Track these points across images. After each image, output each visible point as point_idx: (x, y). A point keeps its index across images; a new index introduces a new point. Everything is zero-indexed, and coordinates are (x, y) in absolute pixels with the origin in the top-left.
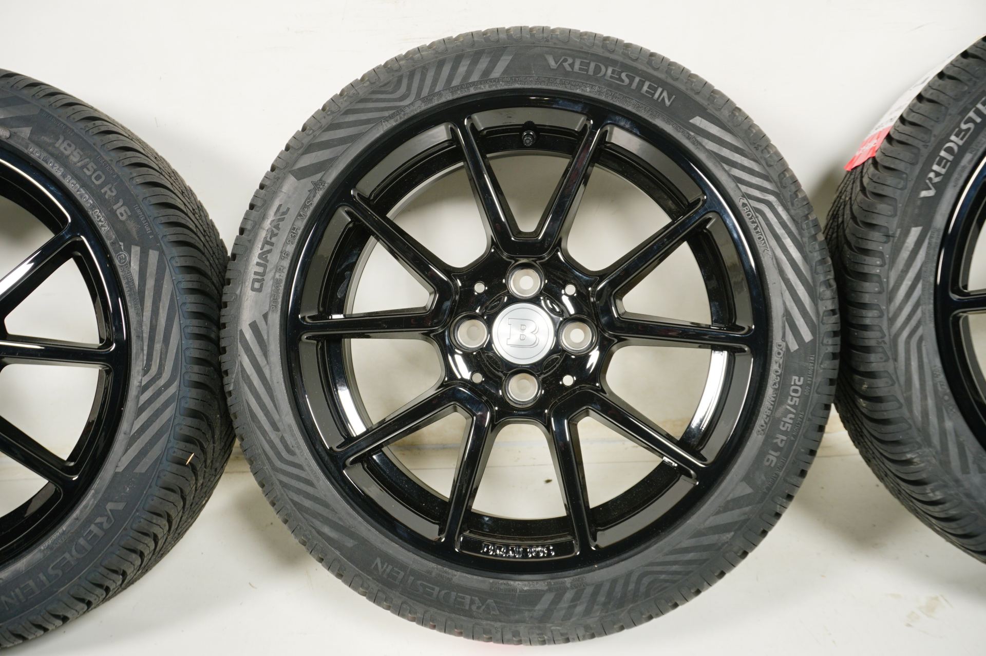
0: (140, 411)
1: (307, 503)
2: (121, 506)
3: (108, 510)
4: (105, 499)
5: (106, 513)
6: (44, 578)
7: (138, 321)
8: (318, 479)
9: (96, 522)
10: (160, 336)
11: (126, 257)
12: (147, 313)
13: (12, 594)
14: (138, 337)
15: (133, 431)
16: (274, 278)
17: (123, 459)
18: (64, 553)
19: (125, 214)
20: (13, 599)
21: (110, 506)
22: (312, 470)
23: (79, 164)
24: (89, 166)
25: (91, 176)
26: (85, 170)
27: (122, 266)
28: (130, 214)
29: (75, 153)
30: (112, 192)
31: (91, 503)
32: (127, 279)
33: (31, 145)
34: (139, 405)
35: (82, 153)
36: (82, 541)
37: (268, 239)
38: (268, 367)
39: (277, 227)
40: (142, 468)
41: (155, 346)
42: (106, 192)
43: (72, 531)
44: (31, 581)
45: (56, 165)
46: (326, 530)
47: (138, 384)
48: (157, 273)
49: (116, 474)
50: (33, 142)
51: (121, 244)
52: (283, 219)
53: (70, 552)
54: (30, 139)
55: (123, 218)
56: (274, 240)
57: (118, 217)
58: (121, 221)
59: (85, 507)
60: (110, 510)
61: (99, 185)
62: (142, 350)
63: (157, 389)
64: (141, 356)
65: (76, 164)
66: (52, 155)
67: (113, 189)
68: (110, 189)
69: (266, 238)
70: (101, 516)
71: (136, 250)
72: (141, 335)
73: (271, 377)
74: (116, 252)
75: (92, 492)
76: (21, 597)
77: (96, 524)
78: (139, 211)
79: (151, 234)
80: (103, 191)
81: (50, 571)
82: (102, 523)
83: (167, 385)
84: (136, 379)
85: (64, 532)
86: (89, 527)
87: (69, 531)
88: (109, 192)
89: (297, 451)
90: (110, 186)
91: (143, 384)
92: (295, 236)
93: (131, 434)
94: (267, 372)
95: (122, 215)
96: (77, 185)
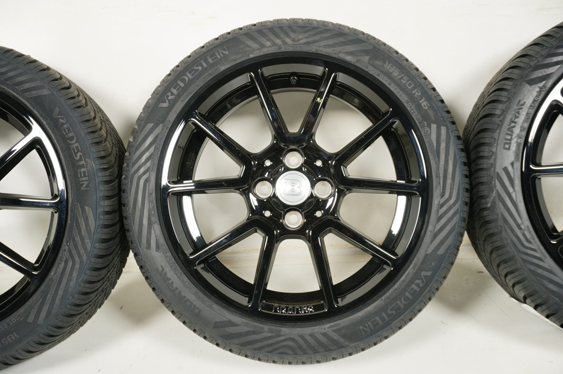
0: (439, 218)
1: (540, 271)
2: (429, 274)
3: (422, 276)
4: (420, 270)
5: (421, 278)
6: (385, 315)
7: (436, 167)
8: (545, 257)
9: (415, 283)
10: (450, 176)
11: (428, 130)
12: (442, 162)
13: (367, 325)
14: (437, 176)
15: (436, 230)
16: (517, 142)
17: (431, 246)
18: (397, 301)
19: (426, 106)
20: (366, 327)
21: (423, 273)
22: (542, 252)
23: (399, 77)
24: (404, 78)
25: (406, 84)
26: (402, 80)
27: (426, 136)
28: (429, 106)
29: (396, 71)
30: (418, 93)
31: (411, 272)
32: (429, 143)
33: (370, 66)
34: (439, 215)
35: (399, 71)
36: (407, 294)
37: (513, 120)
38: (514, 193)
39: (518, 113)
40: (441, 252)
41: (447, 181)
42: (415, 93)
43: (401, 288)
44: (378, 317)
45: (385, 77)
46: (551, 286)
47: (438, 203)
48: (446, 139)
49: (426, 255)
50: (371, 65)
51: (425, 123)
52: (521, 108)
53: (400, 300)
54: (369, 63)
55: (426, 108)
56: (516, 120)
57: (423, 108)
58: (424, 110)
59: (408, 274)
60: (423, 276)
61: (410, 89)
62: (440, 183)
63: (449, 206)
64: (439, 187)
65: (396, 77)
66: (382, 72)
67: (419, 92)
68: (417, 91)
69: (512, 119)
70: (418, 279)
71: (434, 126)
72: (438, 175)
73: (516, 199)
74: (422, 127)
75: (412, 265)
76: (372, 326)
77: (415, 284)
78: (433, 104)
79: (442, 117)
80: (413, 92)
81: (389, 312)
82: (418, 284)
83: (454, 204)
84: (436, 201)
85: (396, 289)
86: (411, 286)
87: (399, 288)
88: (417, 93)
89: (533, 241)
90: (416, 90)
91: (441, 203)
92: (529, 118)
93: (435, 232)
94: (513, 195)
95: (425, 106)
96: (398, 89)
